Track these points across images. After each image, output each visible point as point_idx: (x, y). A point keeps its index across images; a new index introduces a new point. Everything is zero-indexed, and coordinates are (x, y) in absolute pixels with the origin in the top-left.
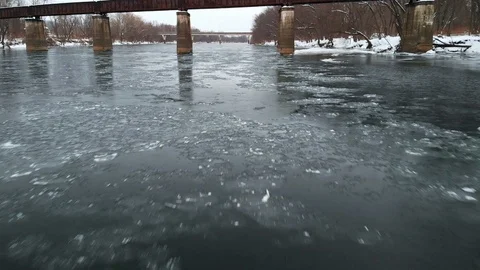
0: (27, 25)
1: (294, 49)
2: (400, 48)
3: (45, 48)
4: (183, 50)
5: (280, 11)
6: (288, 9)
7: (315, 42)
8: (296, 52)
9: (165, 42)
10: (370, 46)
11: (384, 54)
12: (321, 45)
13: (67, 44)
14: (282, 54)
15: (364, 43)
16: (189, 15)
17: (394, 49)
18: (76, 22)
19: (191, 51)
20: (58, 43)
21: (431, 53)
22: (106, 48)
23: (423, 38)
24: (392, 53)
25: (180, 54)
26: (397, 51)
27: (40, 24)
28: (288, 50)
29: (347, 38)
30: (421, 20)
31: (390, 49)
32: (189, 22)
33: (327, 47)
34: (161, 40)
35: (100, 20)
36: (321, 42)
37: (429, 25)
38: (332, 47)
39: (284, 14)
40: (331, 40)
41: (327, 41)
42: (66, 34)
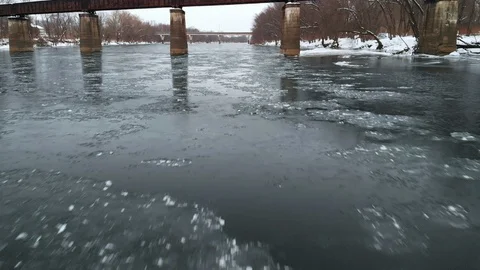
0: (10, 24)
1: (300, 50)
2: (418, 49)
3: (29, 49)
4: (177, 51)
5: (284, 8)
6: (293, 6)
7: (318, 42)
8: (302, 53)
9: (163, 42)
10: (380, 47)
11: (401, 55)
12: (325, 46)
13: (60, 45)
14: (286, 56)
15: (374, 43)
16: (184, 13)
17: (412, 50)
18: (70, 20)
19: (186, 53)
20: (50, 43)
21: (455, 55)
22: (94, 49)
23: (445, 38)
24: (409, 54)
25: (173, 55)
26: (415, 52)
27: (25, 23)
28: (292, 51)
29: (353, 38)
30: (443, 18)
31: (406, 50)
32: (184, 20)
33: (332, 47)
34: (159, 40)
35: (88, 19)
36: (326, 42)
37: (453, 24)
38: (337, 47)
39: (289, 12)
40: (336, 40)
41: (332, 41)
42: (58, 34)
